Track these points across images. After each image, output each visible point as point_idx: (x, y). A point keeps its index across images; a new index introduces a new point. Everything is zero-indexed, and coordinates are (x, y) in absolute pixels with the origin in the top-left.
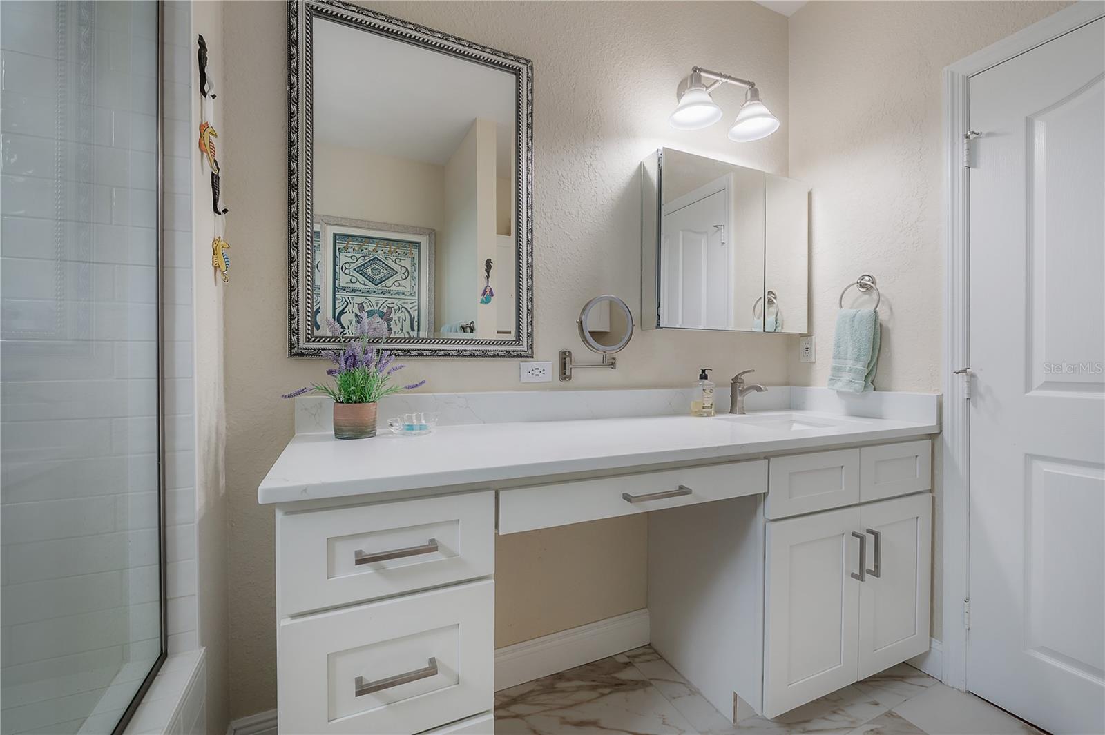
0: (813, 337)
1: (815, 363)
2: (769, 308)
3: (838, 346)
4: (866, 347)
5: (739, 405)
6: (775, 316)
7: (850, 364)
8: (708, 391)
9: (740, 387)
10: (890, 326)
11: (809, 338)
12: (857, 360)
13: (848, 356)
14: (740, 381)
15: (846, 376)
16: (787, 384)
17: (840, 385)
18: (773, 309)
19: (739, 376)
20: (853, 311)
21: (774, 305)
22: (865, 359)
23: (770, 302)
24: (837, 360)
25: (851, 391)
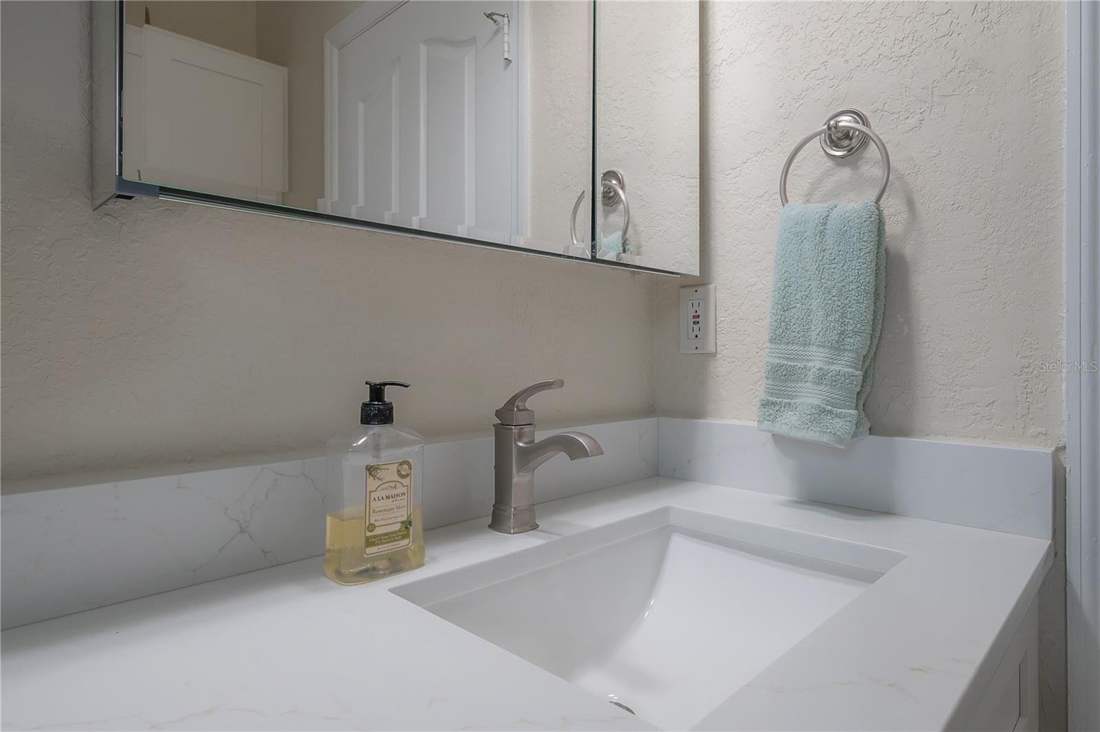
0: (712, 286)
1: (714, 355)
2: (606, 214)
3: (784, 304)
4: (860, 310)
5: (518, 499)
6: (620, 233)
7: (817, 359)
8: (390, 474)
9: (520, 437)
10: (908, 251)
11: (700, 289)
12: (837, 348)
13: (814, 335)
14: (521, 418)
15: (809, 396)
16: (650, 410)
17: (789, 423)
18: (617, 219)
19: (518, 403)
20: (817, 208)
21: (621, 206)
22: (857, 342)
23: (611, 199)
24: (784, 347)
25: (825, 439)
